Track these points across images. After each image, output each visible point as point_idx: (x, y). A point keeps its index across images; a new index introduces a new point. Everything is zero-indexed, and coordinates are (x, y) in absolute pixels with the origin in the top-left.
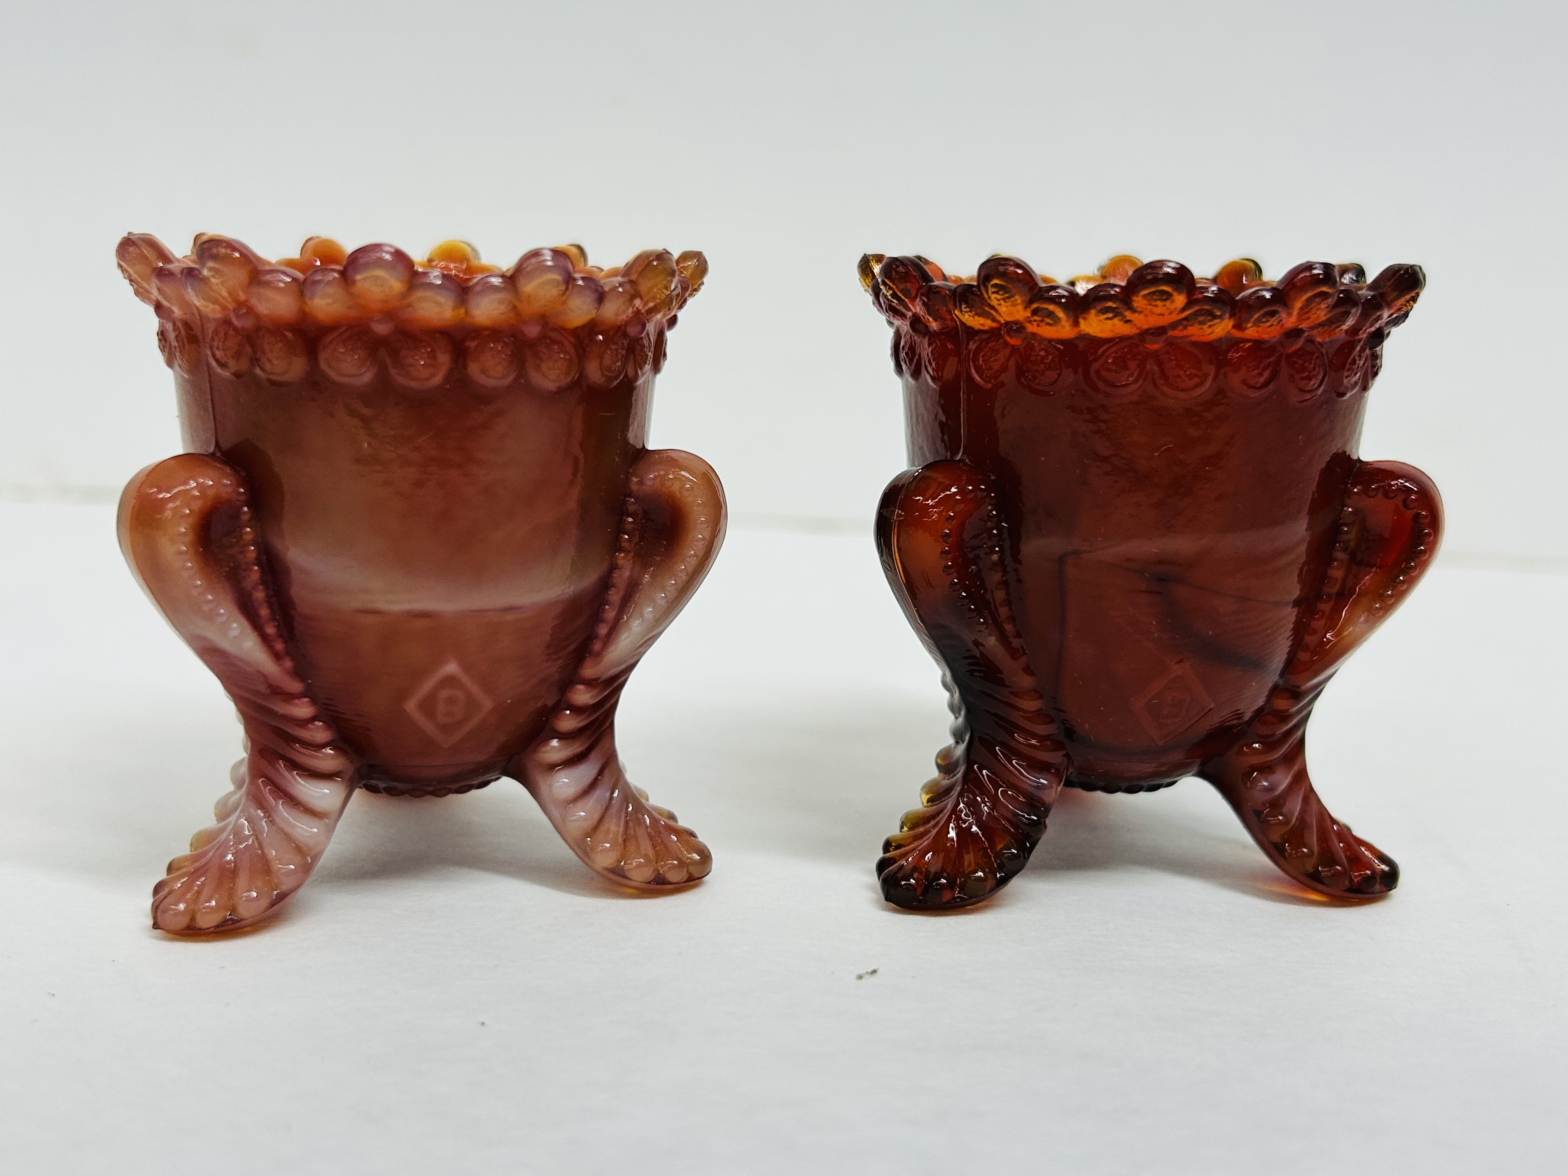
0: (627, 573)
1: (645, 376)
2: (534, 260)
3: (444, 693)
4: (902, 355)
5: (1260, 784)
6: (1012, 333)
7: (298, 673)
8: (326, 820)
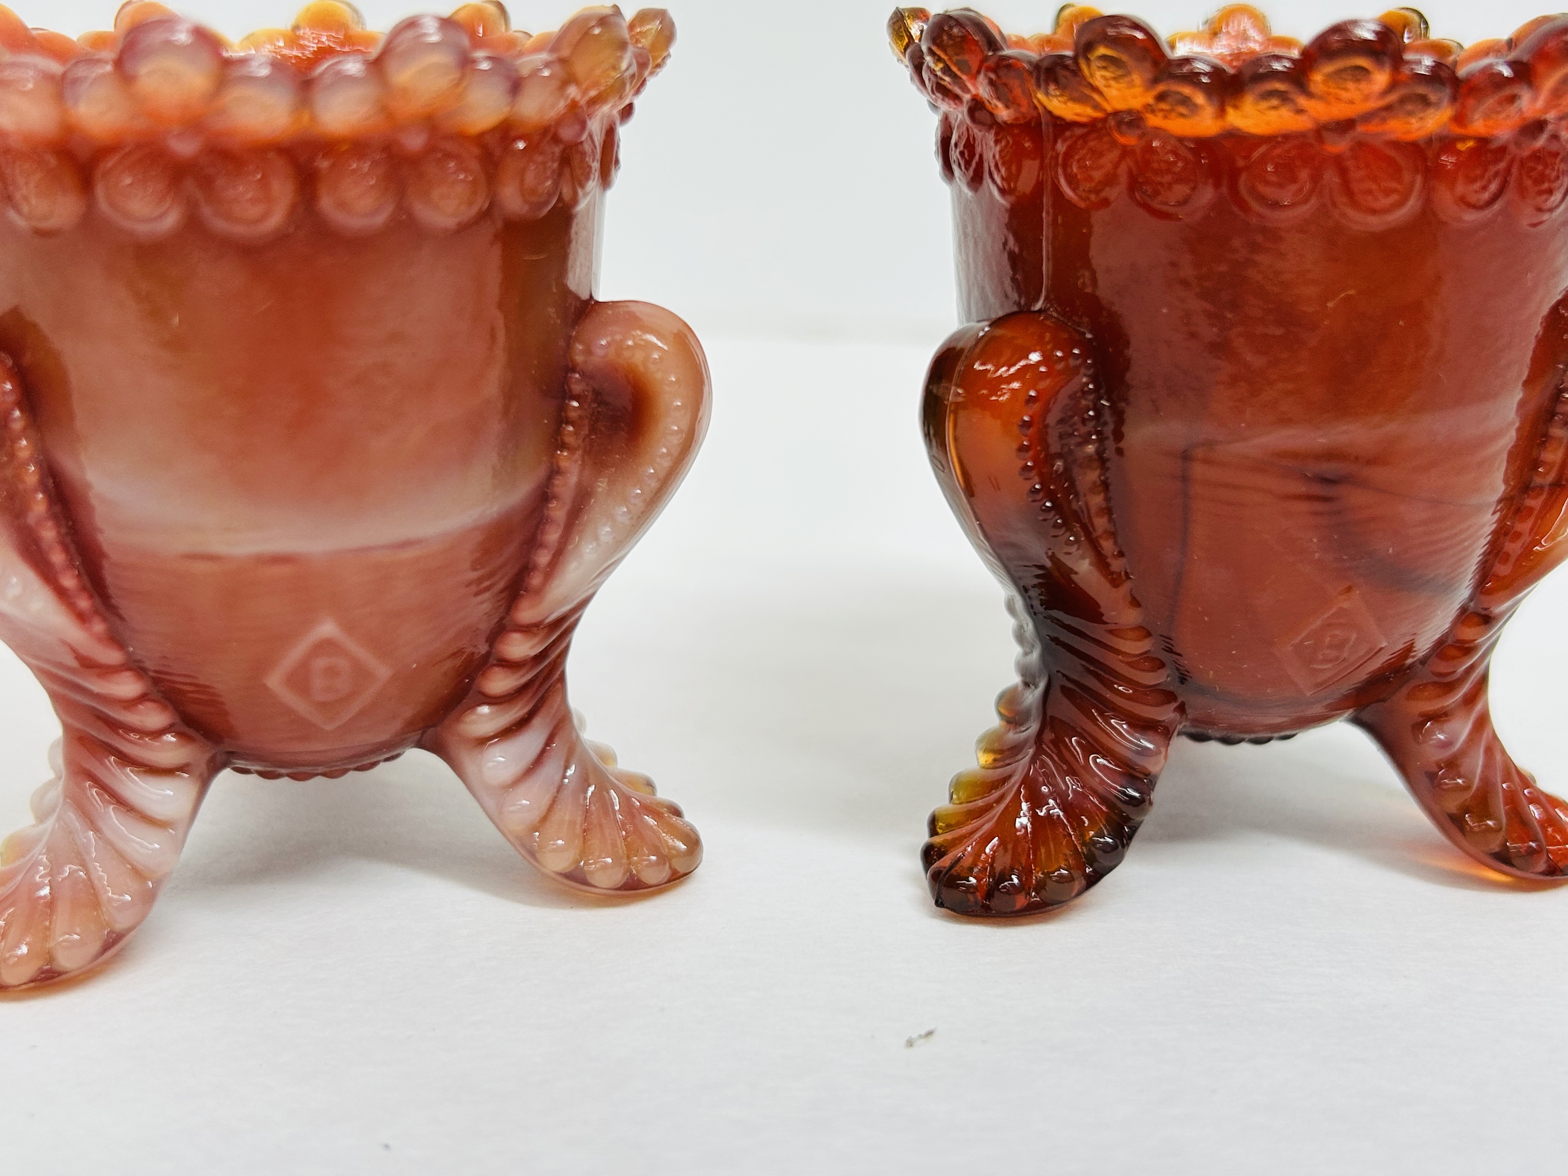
0: (573, 479)
1: (588, 198)
2: (409, 34)
3: (320, 663)
4: (954, 155)
5: (1435, 737)
6: (1124, 128)
7: (115, 639)
8: (171, 831)
